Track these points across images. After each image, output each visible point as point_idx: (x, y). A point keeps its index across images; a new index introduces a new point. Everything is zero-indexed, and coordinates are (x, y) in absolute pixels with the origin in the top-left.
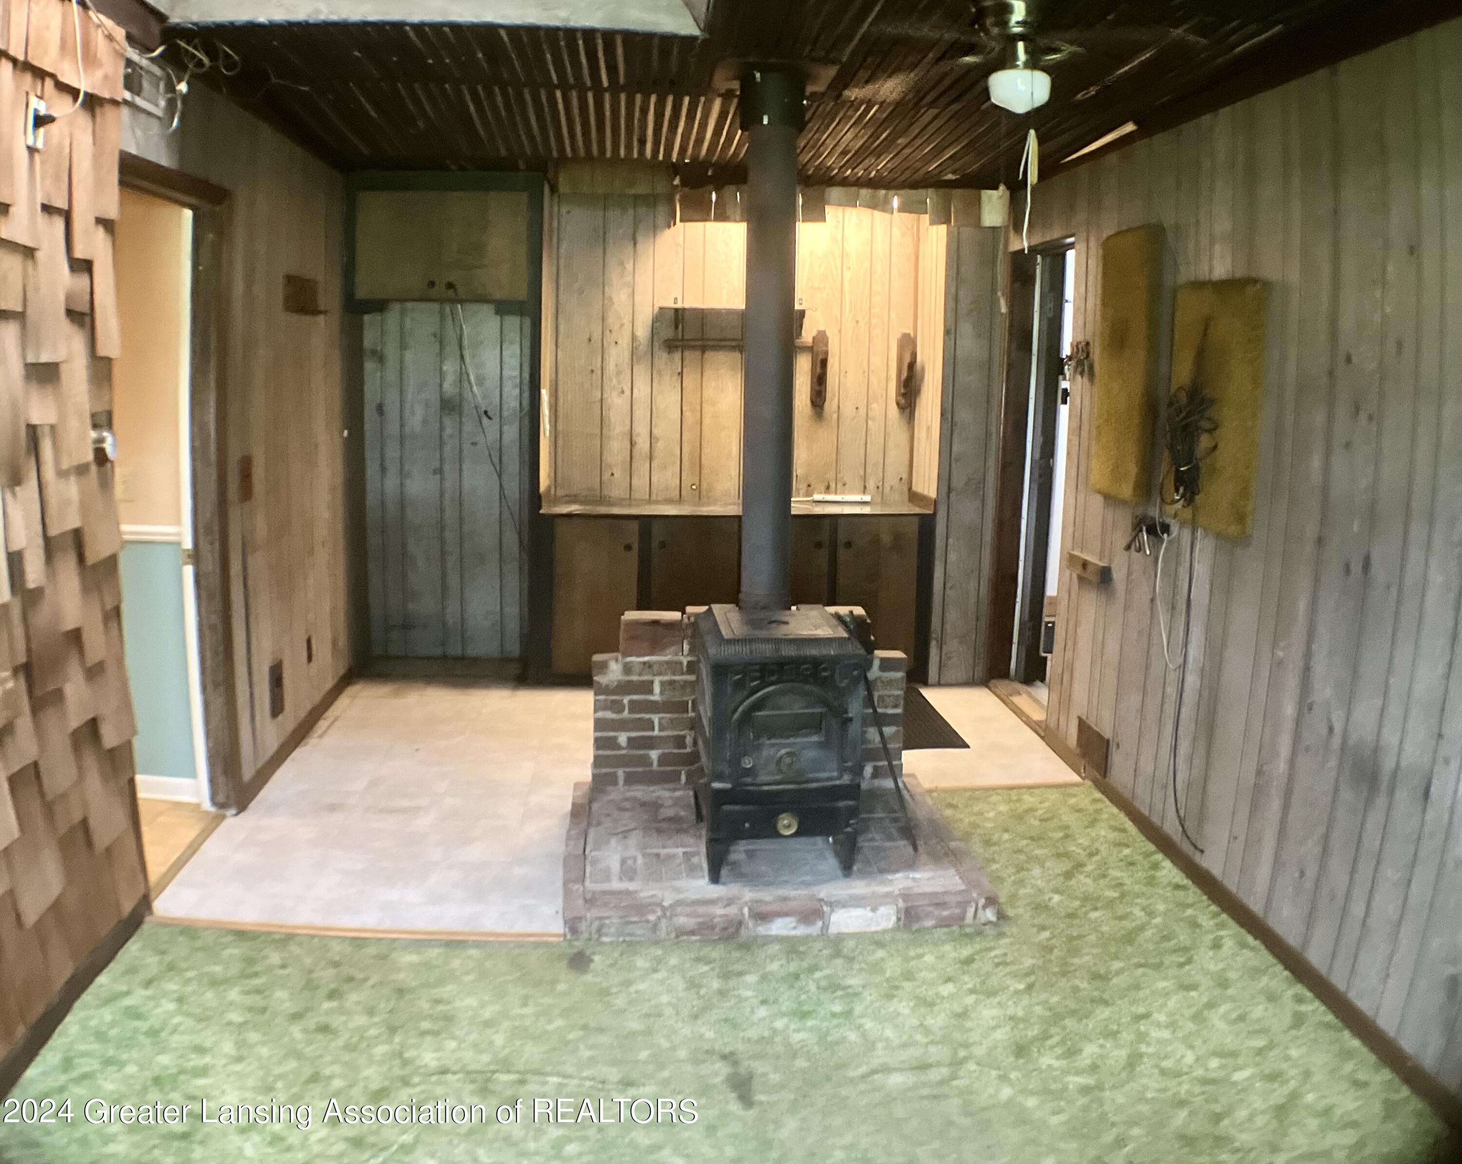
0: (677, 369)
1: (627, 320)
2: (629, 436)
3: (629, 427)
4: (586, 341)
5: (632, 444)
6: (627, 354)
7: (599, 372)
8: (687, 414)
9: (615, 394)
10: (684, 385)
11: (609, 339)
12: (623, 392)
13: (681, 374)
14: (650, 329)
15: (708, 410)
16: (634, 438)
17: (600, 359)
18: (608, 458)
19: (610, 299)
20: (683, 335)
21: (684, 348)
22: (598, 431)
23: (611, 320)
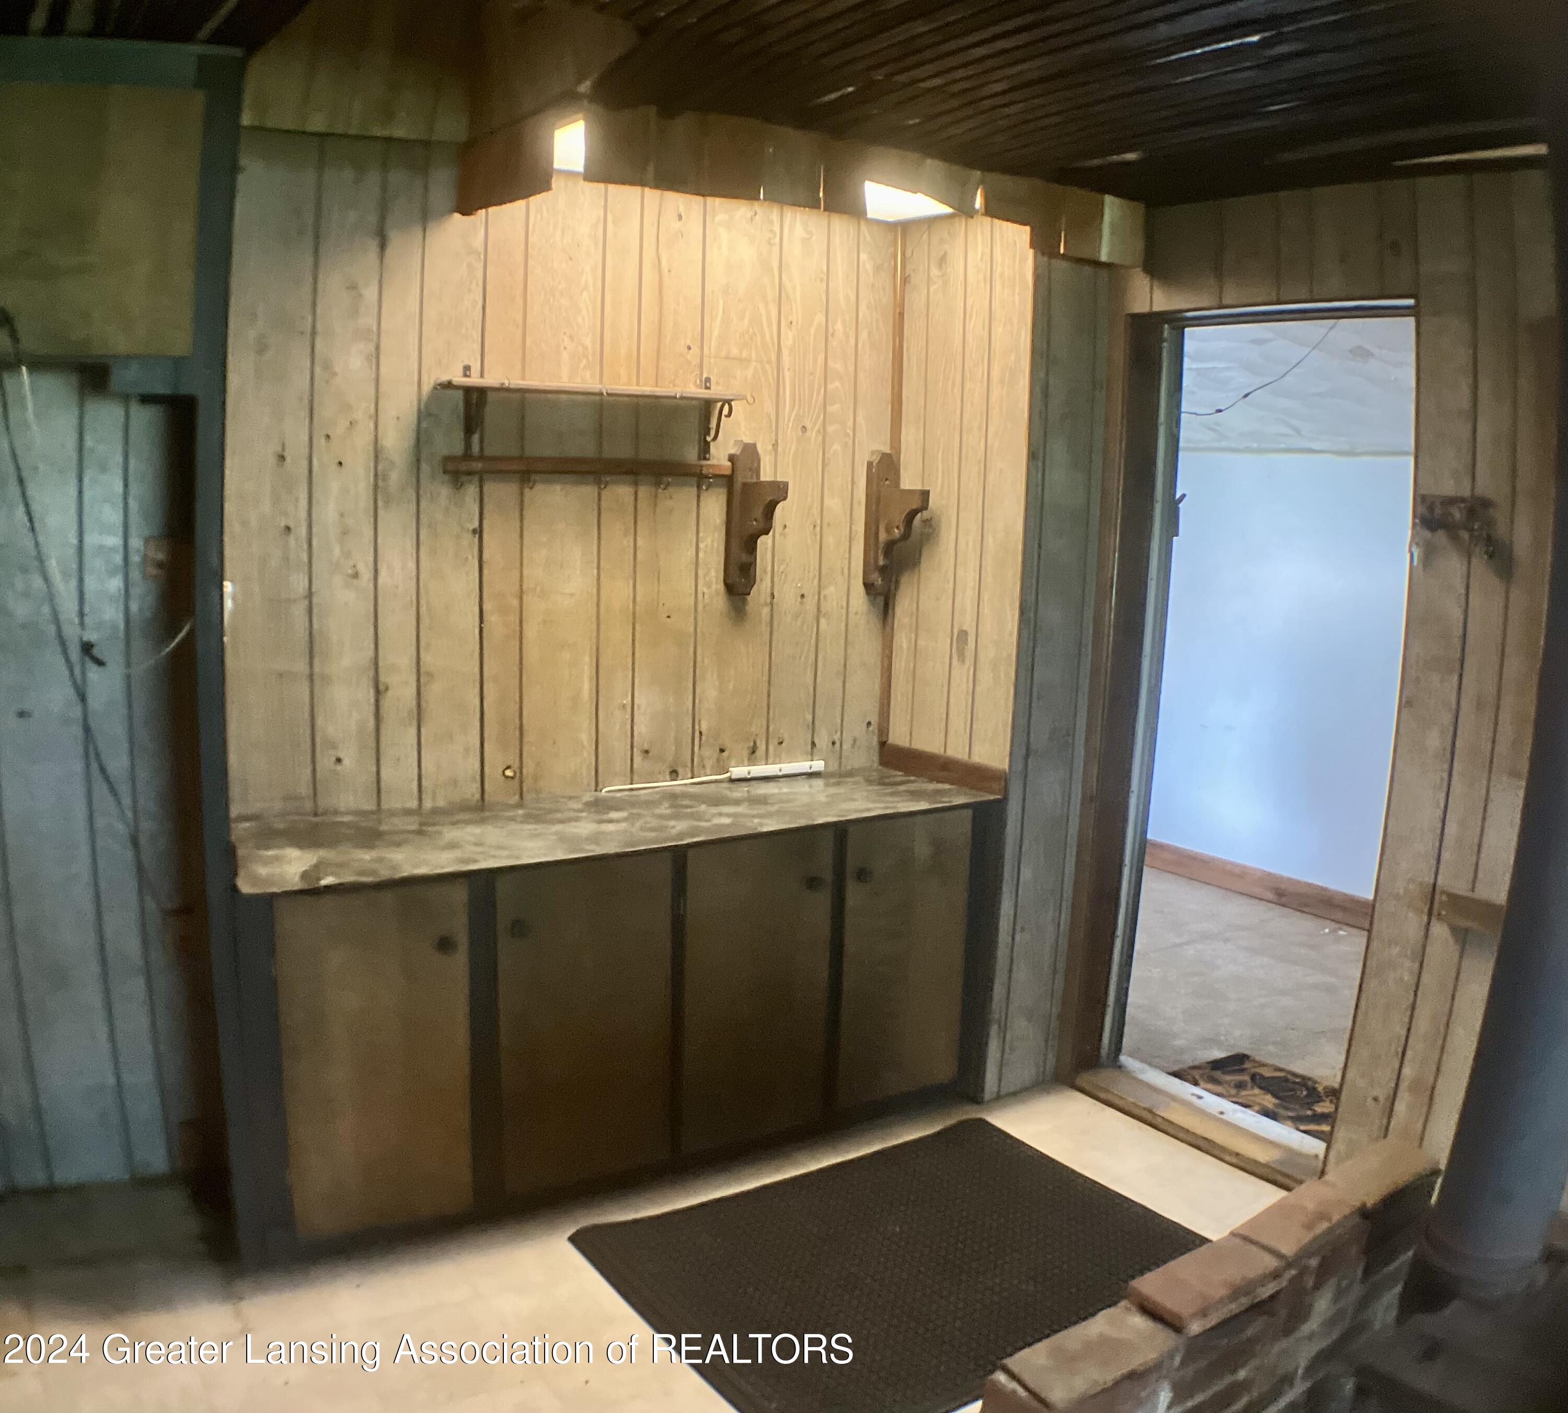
0: (471, 520)
1: (362, 411)
2: (372, 673)
3: (370, 653)
4: (272, 460)
5: (379, 691)
6: (362, 488)
7: (303, 531)
8: (492, 619)
9: (338, 580)
10: (486, 556)
11: (323, 458)
12: (356, 576)
13: (479, 532)
14: (412, 435)
15: (535, 607)
16: (383, 678)
17: (303, 503)
18: (328, 728)
19: (327, 366)
20: (482, 449)
21: (481, 477)
22: (301, 666)
23: (327, 410)
